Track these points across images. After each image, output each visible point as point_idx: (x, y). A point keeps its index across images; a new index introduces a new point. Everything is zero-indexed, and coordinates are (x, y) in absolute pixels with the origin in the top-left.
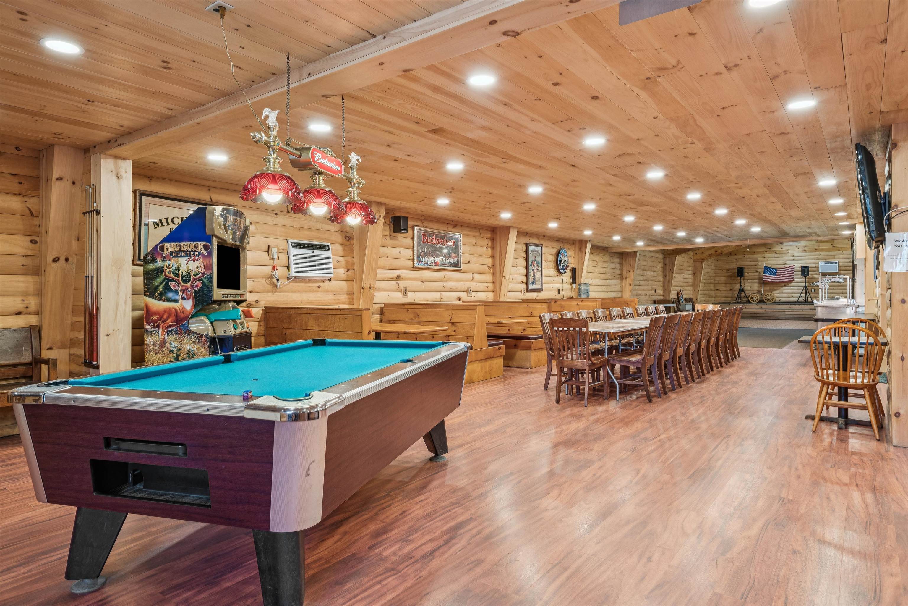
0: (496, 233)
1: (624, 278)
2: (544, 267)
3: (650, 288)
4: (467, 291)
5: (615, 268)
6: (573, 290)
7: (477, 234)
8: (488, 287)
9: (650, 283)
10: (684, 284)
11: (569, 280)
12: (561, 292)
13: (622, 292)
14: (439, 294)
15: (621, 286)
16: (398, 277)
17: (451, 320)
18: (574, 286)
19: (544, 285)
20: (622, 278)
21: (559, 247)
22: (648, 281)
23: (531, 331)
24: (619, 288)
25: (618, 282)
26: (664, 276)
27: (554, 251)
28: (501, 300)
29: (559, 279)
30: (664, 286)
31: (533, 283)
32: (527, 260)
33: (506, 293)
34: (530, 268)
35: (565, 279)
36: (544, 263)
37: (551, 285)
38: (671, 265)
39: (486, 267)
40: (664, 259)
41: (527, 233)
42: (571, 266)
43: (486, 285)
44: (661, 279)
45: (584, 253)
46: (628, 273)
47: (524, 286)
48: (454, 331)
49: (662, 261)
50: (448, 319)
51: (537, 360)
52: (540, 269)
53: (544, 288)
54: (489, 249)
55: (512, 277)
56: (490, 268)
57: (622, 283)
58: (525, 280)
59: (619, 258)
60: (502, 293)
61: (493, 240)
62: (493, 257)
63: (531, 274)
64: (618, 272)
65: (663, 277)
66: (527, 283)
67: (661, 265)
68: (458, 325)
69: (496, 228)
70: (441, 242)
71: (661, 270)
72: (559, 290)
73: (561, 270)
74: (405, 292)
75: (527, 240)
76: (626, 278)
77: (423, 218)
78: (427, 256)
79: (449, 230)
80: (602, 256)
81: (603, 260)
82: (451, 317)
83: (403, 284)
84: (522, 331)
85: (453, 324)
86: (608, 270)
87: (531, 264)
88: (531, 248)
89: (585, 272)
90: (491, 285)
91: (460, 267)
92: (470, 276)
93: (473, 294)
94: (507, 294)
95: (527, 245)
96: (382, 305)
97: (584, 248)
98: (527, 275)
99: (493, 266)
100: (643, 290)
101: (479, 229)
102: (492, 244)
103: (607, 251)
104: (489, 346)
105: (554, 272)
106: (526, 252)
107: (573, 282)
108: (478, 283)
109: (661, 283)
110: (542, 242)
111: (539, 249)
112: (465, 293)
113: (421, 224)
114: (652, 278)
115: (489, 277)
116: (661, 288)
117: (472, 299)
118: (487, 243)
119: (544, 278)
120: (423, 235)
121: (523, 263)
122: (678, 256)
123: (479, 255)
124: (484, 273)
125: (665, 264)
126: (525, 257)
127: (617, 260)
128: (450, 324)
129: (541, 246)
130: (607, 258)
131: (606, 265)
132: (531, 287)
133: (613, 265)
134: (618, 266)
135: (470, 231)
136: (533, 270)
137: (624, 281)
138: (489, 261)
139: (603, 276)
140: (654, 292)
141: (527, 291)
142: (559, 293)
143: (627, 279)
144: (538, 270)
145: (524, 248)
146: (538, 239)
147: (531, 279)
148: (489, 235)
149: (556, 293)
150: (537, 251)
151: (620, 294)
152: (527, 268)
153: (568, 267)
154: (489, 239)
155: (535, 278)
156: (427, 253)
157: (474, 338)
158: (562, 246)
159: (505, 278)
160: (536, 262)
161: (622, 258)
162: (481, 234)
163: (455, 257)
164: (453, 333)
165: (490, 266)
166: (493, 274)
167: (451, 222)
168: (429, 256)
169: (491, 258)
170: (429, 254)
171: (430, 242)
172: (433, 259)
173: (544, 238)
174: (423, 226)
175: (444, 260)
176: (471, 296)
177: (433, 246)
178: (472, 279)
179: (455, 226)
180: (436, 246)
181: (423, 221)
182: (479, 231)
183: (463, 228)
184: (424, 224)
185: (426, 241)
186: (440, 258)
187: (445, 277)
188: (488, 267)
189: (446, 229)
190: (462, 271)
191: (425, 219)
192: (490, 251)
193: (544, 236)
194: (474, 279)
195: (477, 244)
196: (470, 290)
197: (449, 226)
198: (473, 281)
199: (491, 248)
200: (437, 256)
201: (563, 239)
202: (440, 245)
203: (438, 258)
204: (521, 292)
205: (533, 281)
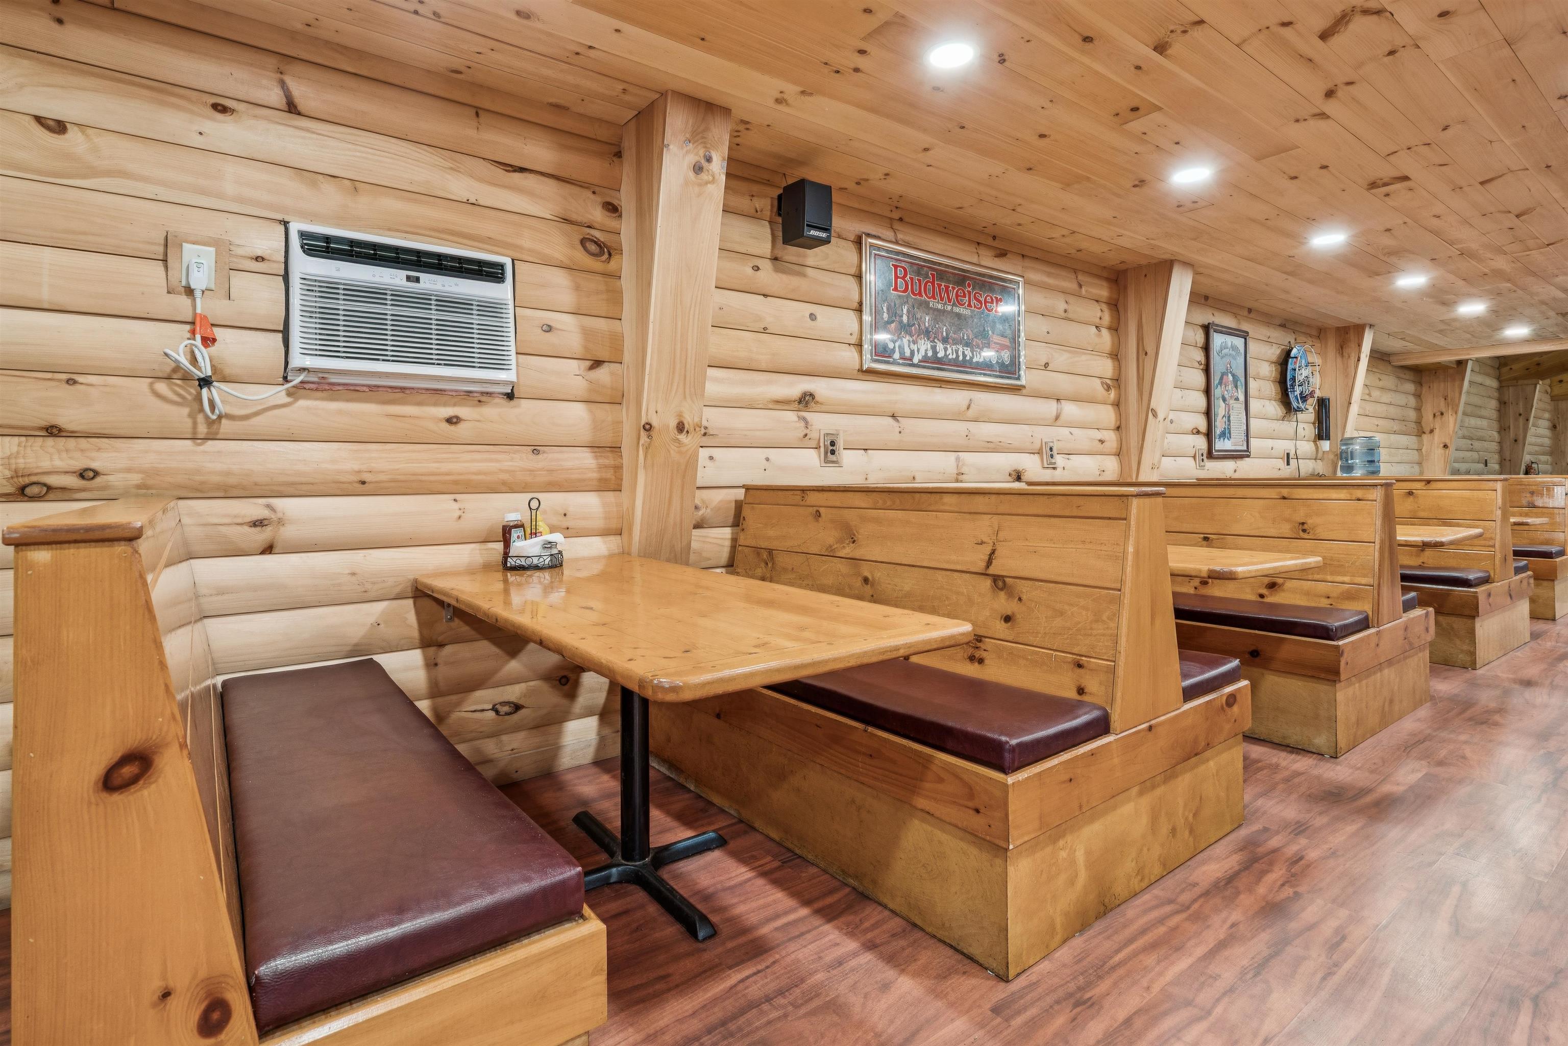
0: (1125, 288)
1: (1427, 430)
3: (1475, 455)
4: (1039, 452)
5: (1406, 406)
6: (1320, 455)
7: (1069, 284)
8: (1102, 442)
9: (1477, 445)
10: (1537, 448)
11: (1312, 430)
12: (1293, 462)
13: (1420, 462)
14: (952, 457)
15: (1419, 450)
16: (806, 400)
17: (989, 563)
18: (1325, 445)
19: (1253, 442)
20: (1420, 432)
21: (1286, 343)
22: (1471, 439)
23: (1308, 593)
24: (1414, 455)
25: (1411, 440)
26: (1503, 429)
27: (1274, 352)
28: (1143, 478)
29: (1288, 427)
30: (1501, 452)
31: (1225, 434)
32: (1207, 370)
33: (1156, 461)
34: (1217, 392)
35: (1301, 426)
36: (1252, 384)
37: (1270, 443)
38: (1521, 404)
39: (1096, 384)
40: (1500, 389)
41: (1206, 298)
42: (1318, 394)
43: (1099, 435)
44: (1496, 435)
45: (1354, 359)
46: (1438, 419)
47: (1201, 443)
48: (1007, 619)
49: (1496, 394)
50: (977, 560)
51: (1353, 719)
52: (1242, 397)
53: (1251, 450)
54: (1105, 332)
55: (1172, 415)
56: (1108, 388)
57: (1421, 443)
58: (1202, 425)
59: (1414, 382)
60: (1148, 458)
61: (1115, 306)
62: (1115, 356)
63: (1220, 409)
64: (1412, 415)
65: (1499, 432)
66: (1209, 435)
67: (1494, 404)
68: (1024, 588)
70: (957, 296)
71: (1494, 415)
72: (1288, 455)
73: (1295, 404)
74: (831, 449)
75: (1209, 316)
76: (1432, 431)
77: (896, 215)
78: (911, 336)
79: (983, 263)
80: (1378, 375)
81: (1381, 384)
82: (988, 549)
83: (821, 422)
84: (1264, 591)
85: (999, 583)
86: (1393, 411)
87: (1220, 383)
88: (1218, 340)
89: (1354, 409)
90: (1111, 437)
91: (1018, 378)
92: (1051, 407)
93: (1059, 460)
94: (1160, 462)
95: (1207, 329)
96: (740, 494)
97: (1353, 345)
98: (1208, 413)
99: (1117, 382)
101: (1075, 271)
102: (1112, 316)
103: (1389, 362)
104: (1189, 694)
105: (1274, 408)
106: (1206, 348)
107: (1323, 433)
108: (1072, 430)
109: (1494, 446)
110: (1245, 327)
111: (1239, 342)
112: (1037, 457)
113: (889, 234)
114: (1480, 433)
115: (1108, 415)
116: (1497, 457)
117: (1058, 475)
118: (1099, 314)
119: (1253, 422)
120: (896, 267)
121: (1199, 378)
122: (1541, 382)
123: (1080, 349)
124: (1091, 400)
125: (1503, 403)
126: (1203, 361)
127: (1410, 387)
128: (988, 582)
129: (1244, 335)
130: (1389, 381)
131: (1387, 397)
132: (1221, 445)
133: (1401, 399)
134: (1412, 401)
135: (1049, 274)
136: (1224, 400)
137: (1425, 437)
138: (1106, 367)
139: (1381, 422)
140: (1482, 466)
141: (1210, 455)
142: (1288, 464)
143: (1437, 432)
144: (1237, 399)
145: (1200, 337)
146: (1235, 315)
147: (1219, 425)
148: (1103, 292)
149: (1281, 464)
150: (1234, 348)
152: (1208, 391)
153: (1312, 394)
154: (1104, 307)
155: (1229, 421)
156: (910, 325)
157: (1120, 672)
158: (1293, 341)
159: (1155, 415)
160: (1230, 377)
162: (1080, 286)
163: (1003, 347)
164: (1000, 628)
165: (1109, 382)
166: (1117, 404)
167: (990, 241)
168: (918, 336)
169: (1112, 358)
170: (915, 329)
171: (920, 294)
172: (929, 346)
173: (1252, 315)
174: (894, 240)
175: (966, 353)
176: (1054, 468)
177: (931, 308)
178: (1057, 418)
179: (1002, 254)
180: (939, 306)
181: (897, 225)
182: (1073, 276)
183: (1027, 263)
184: (900, 236)
185: (906, 290)
186: (954, 347)
187: (972, 405)
188: (1102, 383)
189: (975, 259)
190: (1024, 391)
191: (901, 219)
192: (1106, 337)
193: (1250, 311)
194: (1063, 417)
195: (1070, 315)
196: (1051, 449)
197: (983, 251)
198: (1059, 423)
199: (1110, 328)
200: (945, 340)
201: (1296, 323)
202: (954, 305)
203: (948, 346)
204: (1192, 459)
205: (1225, 428)
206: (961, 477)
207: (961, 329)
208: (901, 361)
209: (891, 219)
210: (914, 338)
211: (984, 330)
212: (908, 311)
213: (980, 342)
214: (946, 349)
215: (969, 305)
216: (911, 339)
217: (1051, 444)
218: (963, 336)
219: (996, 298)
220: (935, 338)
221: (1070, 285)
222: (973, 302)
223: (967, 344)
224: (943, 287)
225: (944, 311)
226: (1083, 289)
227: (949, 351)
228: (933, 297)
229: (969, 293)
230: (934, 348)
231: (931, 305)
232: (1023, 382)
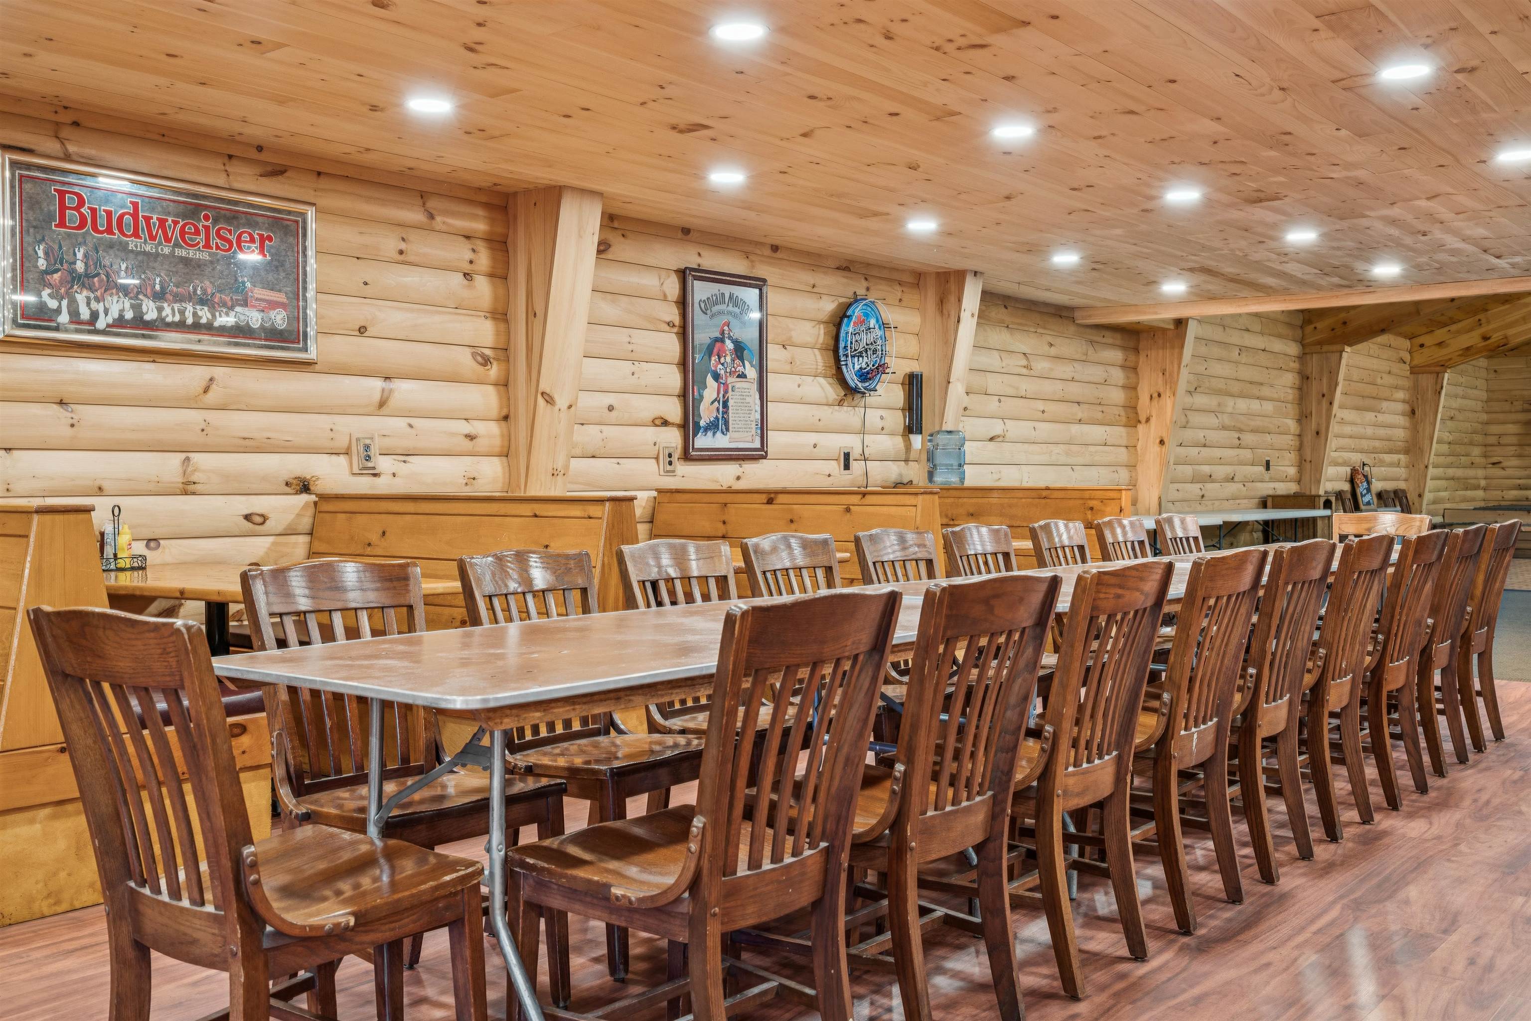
0: (515, 218)
1: (1143, 418)
2: (771, 365)
3: (1247, 454)
4: (347, 452)
5: (1103, 383)
6: (913, 456)
7: (410, 214)
8: (471, 437)
9: (1248, 438)
10: (1377, 444)
11: (898, 420)
12: (854, 464)
13: (1132, 467)
14: (176, 459)
15: (1131, 447)
18: (917, 441)
19: (772, 436)
20: (1132, 418)
21: (851, 294)
22: (1240, 430)
24: (1122, 455)
25: (1118, 433)
26: (1303, 417)
27: (829, 306)
29: (849, 415)
30: (1300, 449)
31: (719, 425)
32: (684, 334)
33: (560, 465)
34: (702, 366)
35: (873, 414)
36: (775, 354)
37: (813, 438)
38: (1325, 381)
39: (464, 358)
40: (1302, 358)
41: (686, 231)
42: (899, 367)
43: (464, 428)
44: (1292, 425)
45: (953, 319)
46: (1155, 402)
47: (672, 438)
49: (1296, 366)
52: (752, 373)
53: (771, 450)
54: (480, 283)
55: (592, 399)
56: (486, 361)
57: (1133, 437)
58: (675, 413)
59: (1124, 348)
60: (542, 460)
61: (498, 244)
62: (499, 316)
63: (709, 391)
64: (1117, 396)
65: (1299, 421)
66: (686, 427)
67: (1289, 379)
69: (515, 194)
70: (183, 232)
71: (1291, 395)
72: (847, 456)
75: (690, 257)
76: (1148, 420)
78: (91, 289)
79: (237, 185)
80: (1050, 339)
81: (1053, 351)
86: (1075, 390)
87: (710, 353)
88: (701, 291)
89: (957, 389)
91: (305, 349)
92: (368, 389)
93: (384, 464)
94: (567, 466)
95: (683, 274)
97: (953, 298)
98: (686, 396)
99: (504, 352)
100: (1220, 461)
101: (423, 196)
102: (494, 259)
103: (1073, 319)
105: (822, 388)
106: (683, 303)
107: (913, 426)
108: (410, 420)
109: (1289, 440)
110: (761, 271)
111: (749, 294)
112: (339, 461)
114: (1258, 422)
115: (483, 399)
116: (1292, 457)
117: (382, 486)
118: (469, 255)
119: (773, 407)
120: (62, 194)
121: (671, 345)
122: (1348, 349)
123: (426, 306)
124: (450, 378)
125: (1305, 377)
126: (678, 322)
127: (1116, 355)
129: (761, 284)
130: (1070, 346)
131: (1065, 370)
132: (704, 441)
133: (1094, 373)
134: (1118, 376)
136: (716, 376)
137: (1141, 428)
138: (483, 332)
140: (1262, 469)
141: (686, 456)
142: (847, 467)
143: (1153, 420)
144: (743, 376)
145: (672, 287)
146: (744, 255)
147: (707, 413)
148: (480, 226)
149: (835, 468)
150: (738, 301)
151: (1123, 475)
152: (685, 365)
154: (480, 245)
155: (726, 406)
156: (89, 276)
158: (858, 291)
159: (549, 400)
160: (729, 345)
161: (1136, 350)
162: (431, 217)
163: (273, 305)
165: (488, 352)
166: (499, 383)
167: (255, 155)
168: (105, 291)
169: (494, 319)
170: (101, 281)
171: (109, 231)
172: (127, 305)
173: (778, 255)
174: (62, 155)
175: (200, 313)
176: (375, 475)
177: (132, 251)
178: (382, 404)
179: (277, 172)
180: (148, 248)
181: (65, 133)
182: (419, 201)
183: (324, 183)
184: (72, 148)
185: (83, 224)
186: (176, 306)
187: (214, 387)
188: (474, 355)
189: (221, 181)
190: (317, 367)
191: (76, 124)
192: (483, 288)
193: (775, 248)
194: (392, 403)
195: (410, 258)
196: (367, 447)
197: (235, 168)
198: (385, 410)
199: (491, 275)
200: (159, 297)
201: (868, 265)
202: (177, 245)
203: (165, 305)
204: (654, 461)
205: (717, 418)
206: (191, 488)
207: (190, 281)
208: (73, 326)
209: (57, 124)
210: (99, 293)
211: (236, 280)
212: (86, 256)
213: (228, 299)
214: (160, 310)
215: (207, 246)
216: (92, 296)
217: (368, 442)
218: (195, 290)
219: (261, 236)
220: (138, 293)
221: (415, 216)
222: (215, 241)
223: (202, 302)
224: (155, 220)
225: (157, 255)
226: (439, 219)
227: (167, 311)
228: (136, 235)
229: (207, 228)
230: (136, 308)
231: (131, 246)
232: (312, 353)
